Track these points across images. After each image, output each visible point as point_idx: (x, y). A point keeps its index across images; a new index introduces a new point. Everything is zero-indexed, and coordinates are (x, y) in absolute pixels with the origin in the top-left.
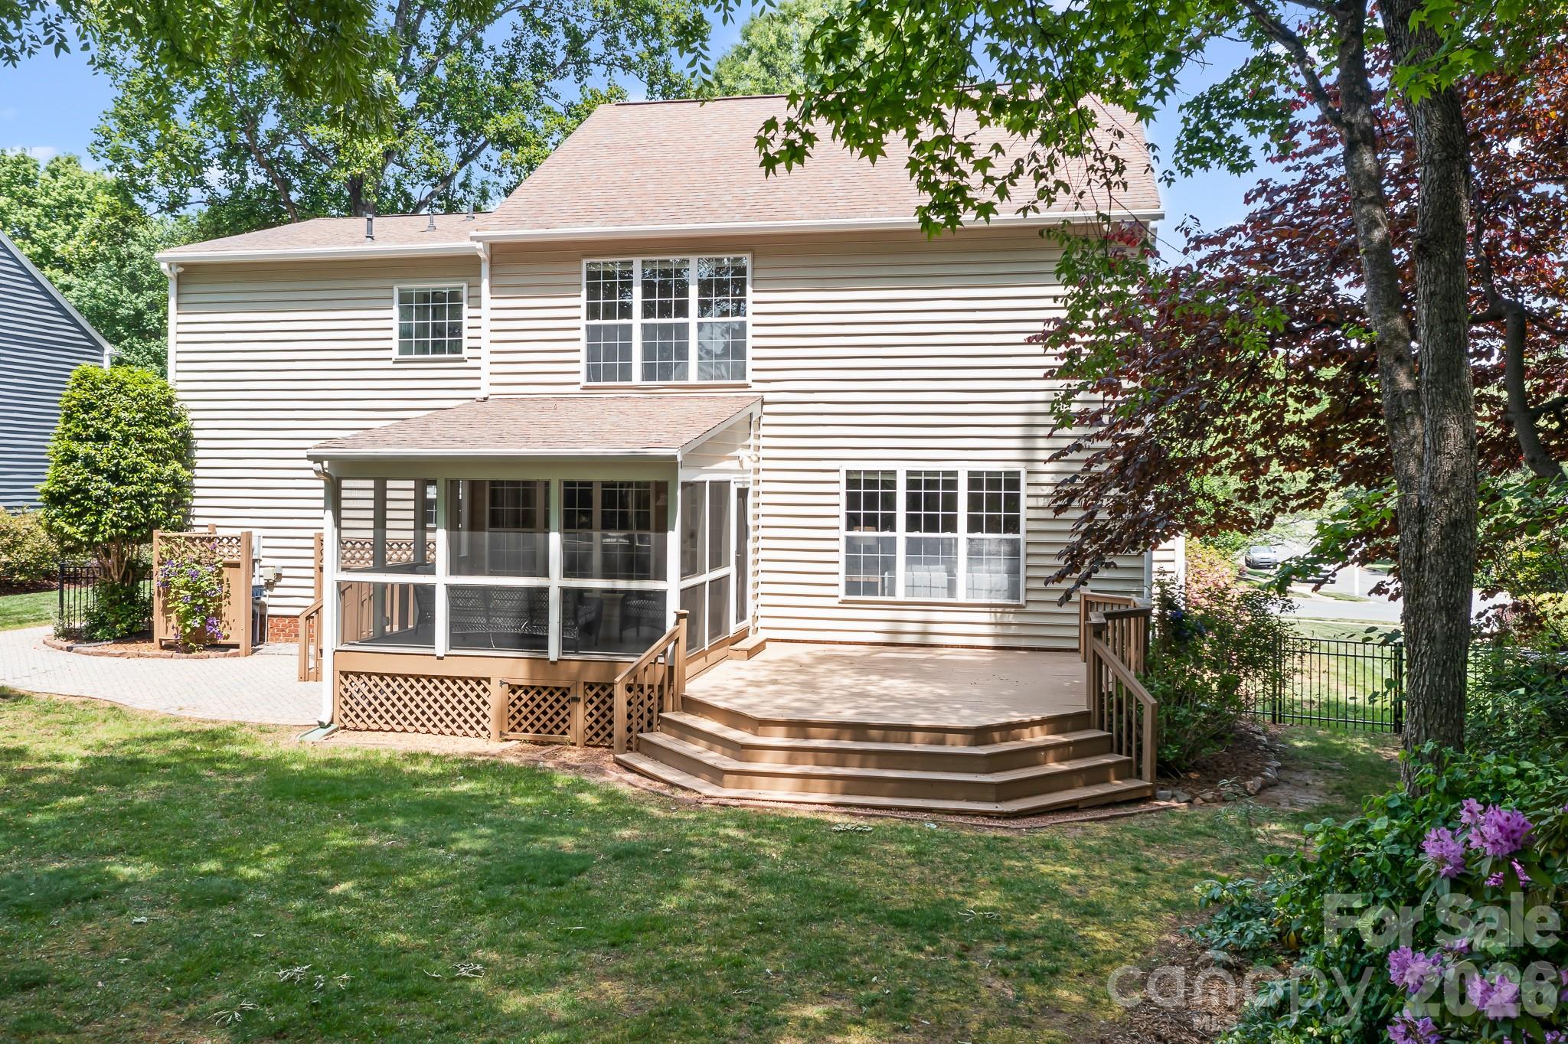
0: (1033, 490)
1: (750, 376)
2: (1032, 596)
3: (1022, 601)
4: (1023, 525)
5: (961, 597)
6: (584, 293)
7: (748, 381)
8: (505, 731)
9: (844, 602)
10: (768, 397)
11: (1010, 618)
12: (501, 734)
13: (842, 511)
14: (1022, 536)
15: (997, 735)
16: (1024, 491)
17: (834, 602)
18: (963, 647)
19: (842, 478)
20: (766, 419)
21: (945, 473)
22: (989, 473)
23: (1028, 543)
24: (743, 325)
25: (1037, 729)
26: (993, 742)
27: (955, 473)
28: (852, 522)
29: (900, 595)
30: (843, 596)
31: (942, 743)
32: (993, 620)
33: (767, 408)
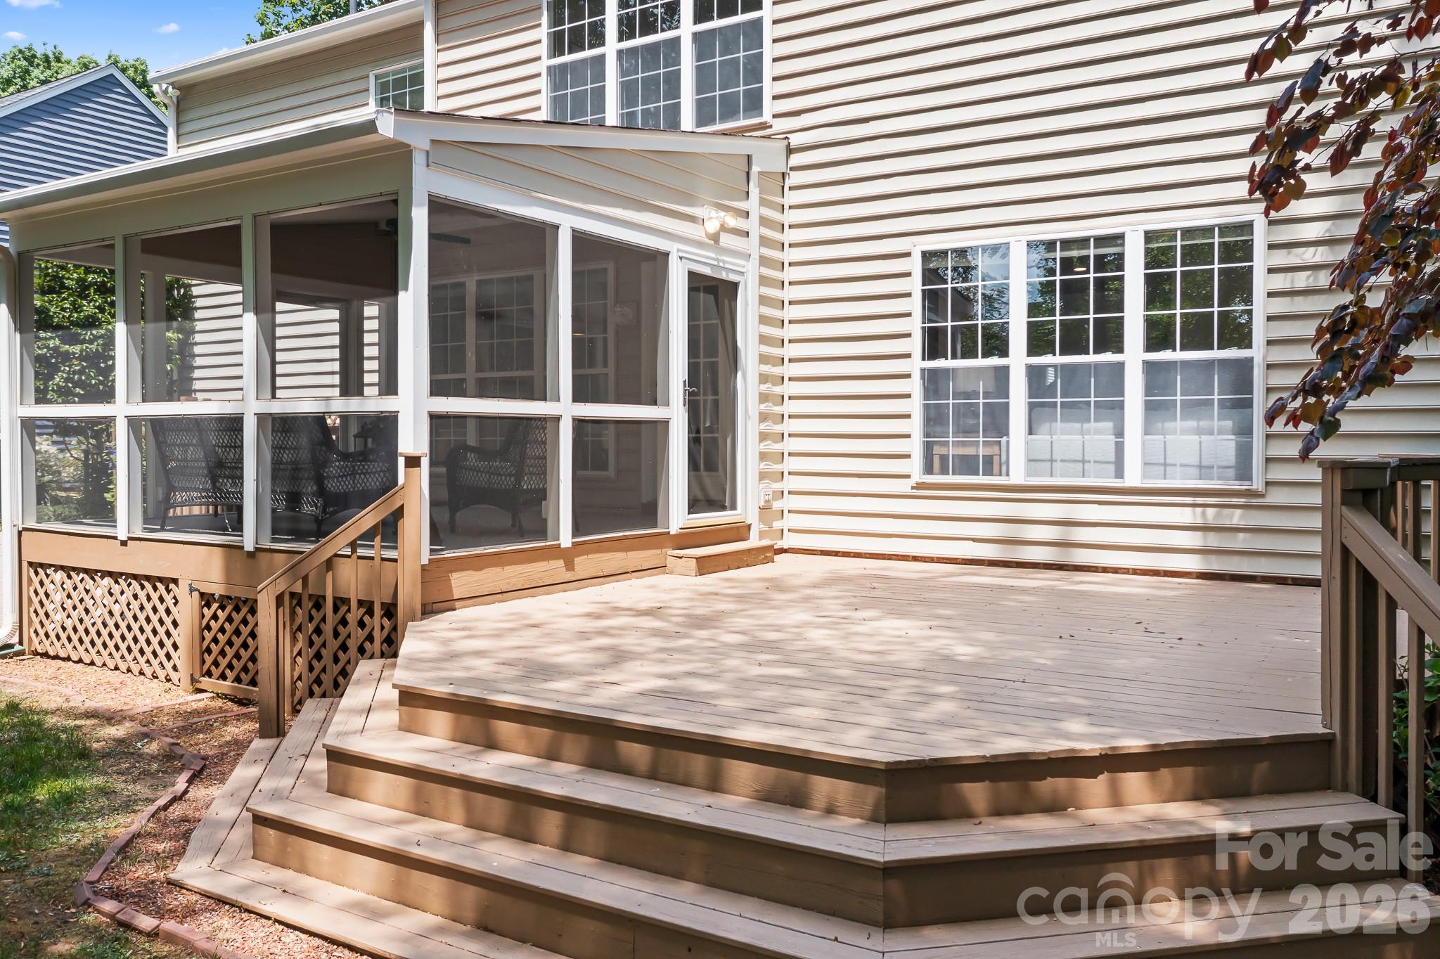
0: (1281, 258)
1: (769, 107)
2: (1280, 473)
3: (1257, 484)
4: (1260, 331)
5: (1133, 477)
6: (545, 19)
7: (766, 117)
8: (197, 676)
9: (920, 486)
10: (796, 140)
11: (1236, 518)
12: (193, 680)
13: (915, 325)
14: (1257, 352)
15: (976, 793)
16: (1261, 260)
17: (904, 486)
18: (1136, 572)
19: (915, 265)
20: (795, 178)
21: (1101, 241)
22: (1188, 232)
23: (1269, 366)
24: (758, 23)
25: (1134, 781)
26: (964, 814)
27: (1117, 239)
28: (934, 344)
29: (1017, 475)
30: (918, 475)
31: (796, 800)
32: (1199, 521)
33: (796, 160)
